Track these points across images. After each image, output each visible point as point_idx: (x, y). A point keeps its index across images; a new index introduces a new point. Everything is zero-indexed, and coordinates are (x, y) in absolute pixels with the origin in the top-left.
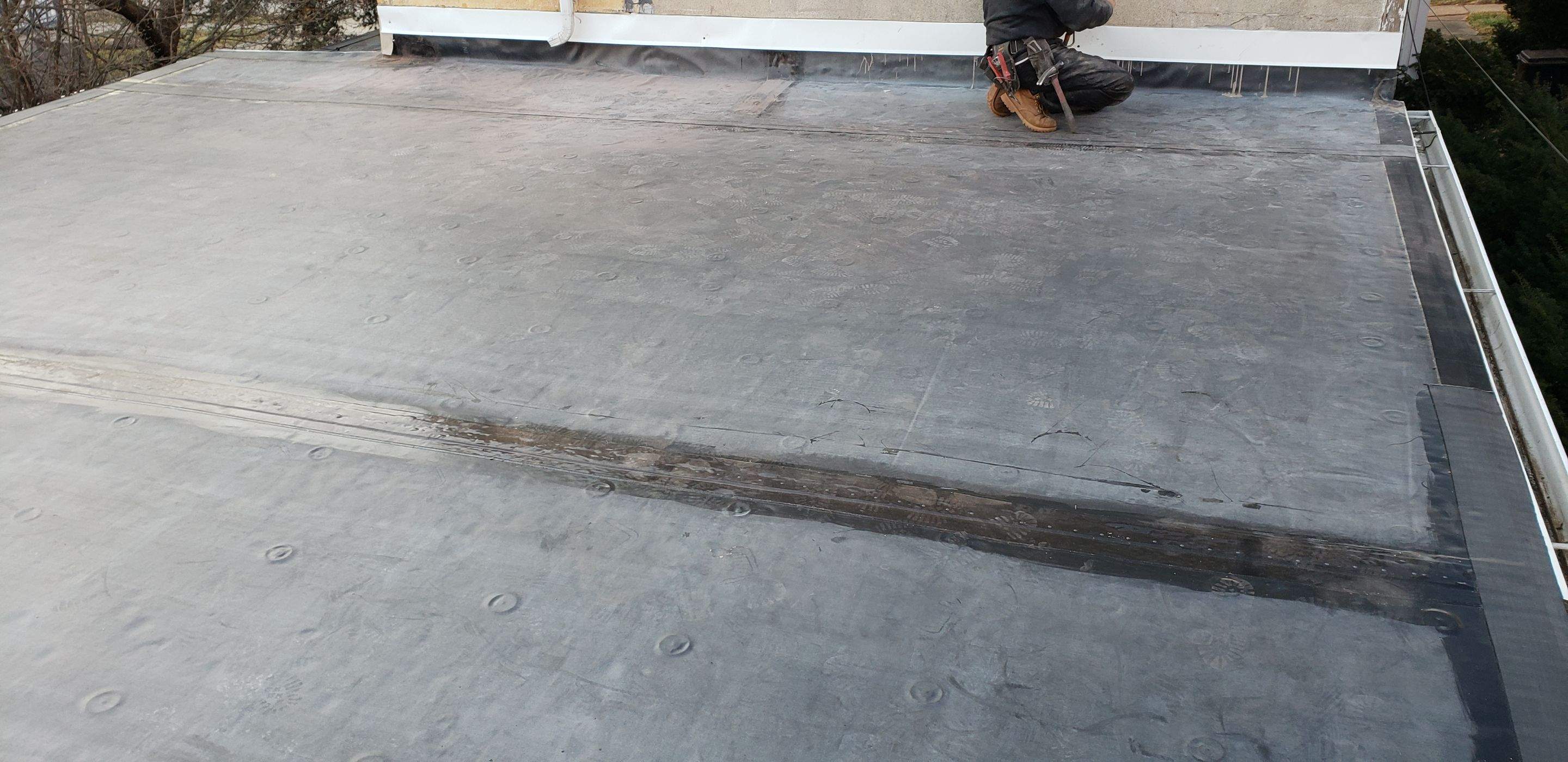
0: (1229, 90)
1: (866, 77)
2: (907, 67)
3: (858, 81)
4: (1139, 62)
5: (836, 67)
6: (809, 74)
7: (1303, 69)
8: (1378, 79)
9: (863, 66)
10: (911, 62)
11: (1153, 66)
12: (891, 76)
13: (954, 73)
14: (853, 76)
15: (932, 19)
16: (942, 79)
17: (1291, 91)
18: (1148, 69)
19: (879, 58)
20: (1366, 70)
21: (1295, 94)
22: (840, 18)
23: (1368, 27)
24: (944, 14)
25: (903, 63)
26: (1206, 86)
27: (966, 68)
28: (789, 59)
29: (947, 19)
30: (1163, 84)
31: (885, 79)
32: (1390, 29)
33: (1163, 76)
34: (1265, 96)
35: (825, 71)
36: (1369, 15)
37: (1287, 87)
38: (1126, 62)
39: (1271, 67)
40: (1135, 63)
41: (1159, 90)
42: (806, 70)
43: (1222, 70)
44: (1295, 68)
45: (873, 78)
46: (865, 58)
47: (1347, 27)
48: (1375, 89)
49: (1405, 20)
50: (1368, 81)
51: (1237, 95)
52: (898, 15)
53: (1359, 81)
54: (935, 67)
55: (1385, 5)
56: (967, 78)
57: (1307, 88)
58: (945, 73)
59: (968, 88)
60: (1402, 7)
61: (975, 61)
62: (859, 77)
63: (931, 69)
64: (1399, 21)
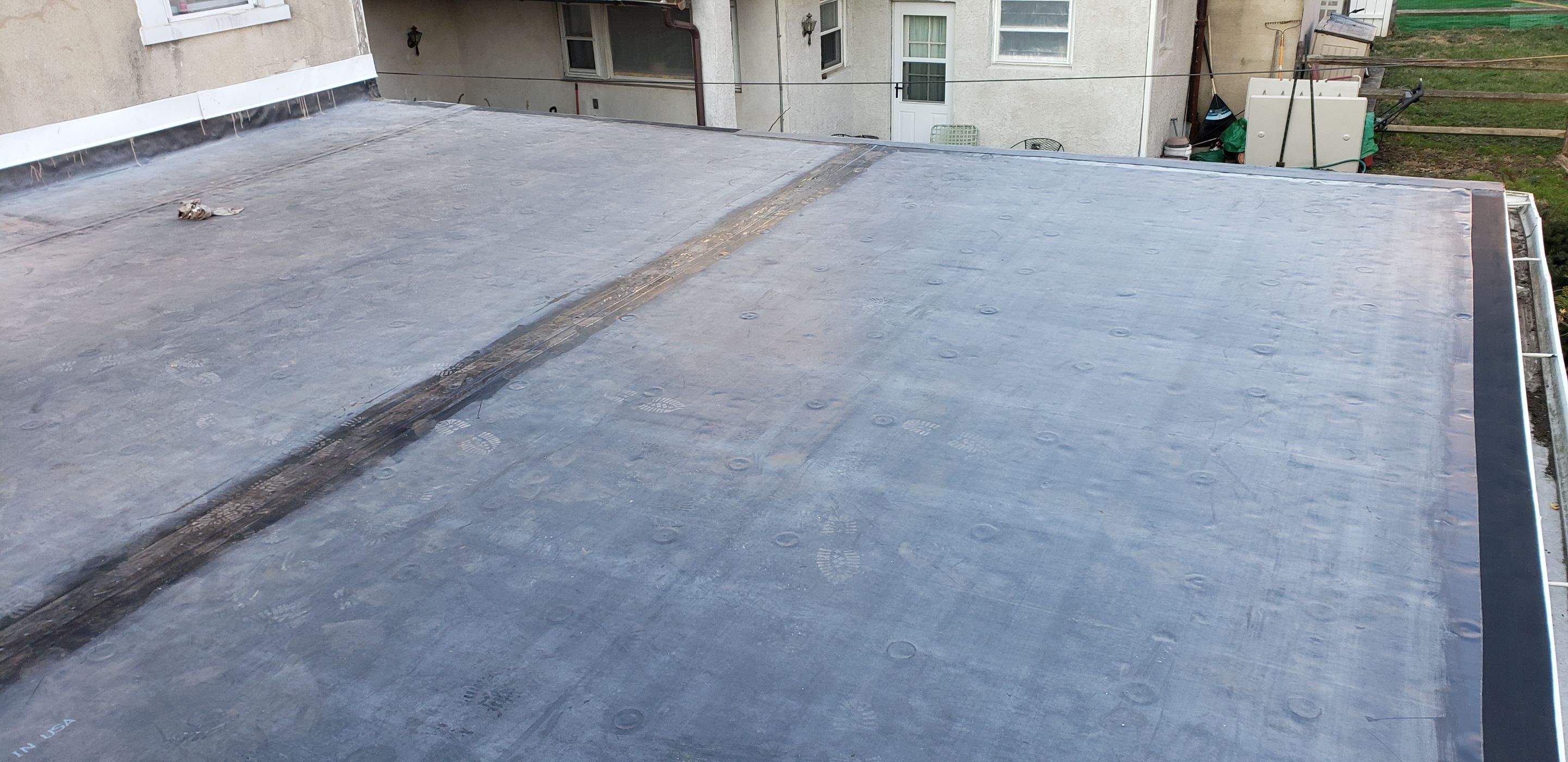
0: (302, 115)
1: (41, 184)
2: (76, 164)
3: (36, 190)
4: (245, 111)
5: (8, 183)
7: (335, 89)
8: (370, 86)
9: (34, 175)
10: (78, 159)
11: (255, 112)
12: (64, 176)
13: (117, 157)
14: (28, 187)
15: (83, 114)
16: (110, 166)
17: (332, 106)
18: (252, 114)
19: (46, 163)
20: (363, 82)
21: (336, 108)
23: (354, 54)
24: (92, 108)
25: (71, 161)
26: (290, 117)
27: (126, 149)
29: (96, 111)
30: (265, 123)
31: (59, 180)
32: (365, 53)
33: (263, 117)
34: (321, 112)
36: (352, 46)
37: (330, 104)
38: (237, 113)
39: (319, 93)
40: (242, 112)
41: (264, 129)
43: (294, 102)
44: (330, 90)
45: (48, 183)
46: (32, 167)
47: (344, 56)
48: (370, 93)
49: (368, 45)
50: (366, 88)
51: (309, 118)
52: (53, 118)
53: (362, 90)
54: (100, 156)
55: (357, 38)
56: (130, 159)
57: (340, 102)
58: (111, 160)
59: (137, 166)
60: (365, 37)
61: (132, 142)
62: (34, 186)
63: (98, 160)
64: (367, 47)
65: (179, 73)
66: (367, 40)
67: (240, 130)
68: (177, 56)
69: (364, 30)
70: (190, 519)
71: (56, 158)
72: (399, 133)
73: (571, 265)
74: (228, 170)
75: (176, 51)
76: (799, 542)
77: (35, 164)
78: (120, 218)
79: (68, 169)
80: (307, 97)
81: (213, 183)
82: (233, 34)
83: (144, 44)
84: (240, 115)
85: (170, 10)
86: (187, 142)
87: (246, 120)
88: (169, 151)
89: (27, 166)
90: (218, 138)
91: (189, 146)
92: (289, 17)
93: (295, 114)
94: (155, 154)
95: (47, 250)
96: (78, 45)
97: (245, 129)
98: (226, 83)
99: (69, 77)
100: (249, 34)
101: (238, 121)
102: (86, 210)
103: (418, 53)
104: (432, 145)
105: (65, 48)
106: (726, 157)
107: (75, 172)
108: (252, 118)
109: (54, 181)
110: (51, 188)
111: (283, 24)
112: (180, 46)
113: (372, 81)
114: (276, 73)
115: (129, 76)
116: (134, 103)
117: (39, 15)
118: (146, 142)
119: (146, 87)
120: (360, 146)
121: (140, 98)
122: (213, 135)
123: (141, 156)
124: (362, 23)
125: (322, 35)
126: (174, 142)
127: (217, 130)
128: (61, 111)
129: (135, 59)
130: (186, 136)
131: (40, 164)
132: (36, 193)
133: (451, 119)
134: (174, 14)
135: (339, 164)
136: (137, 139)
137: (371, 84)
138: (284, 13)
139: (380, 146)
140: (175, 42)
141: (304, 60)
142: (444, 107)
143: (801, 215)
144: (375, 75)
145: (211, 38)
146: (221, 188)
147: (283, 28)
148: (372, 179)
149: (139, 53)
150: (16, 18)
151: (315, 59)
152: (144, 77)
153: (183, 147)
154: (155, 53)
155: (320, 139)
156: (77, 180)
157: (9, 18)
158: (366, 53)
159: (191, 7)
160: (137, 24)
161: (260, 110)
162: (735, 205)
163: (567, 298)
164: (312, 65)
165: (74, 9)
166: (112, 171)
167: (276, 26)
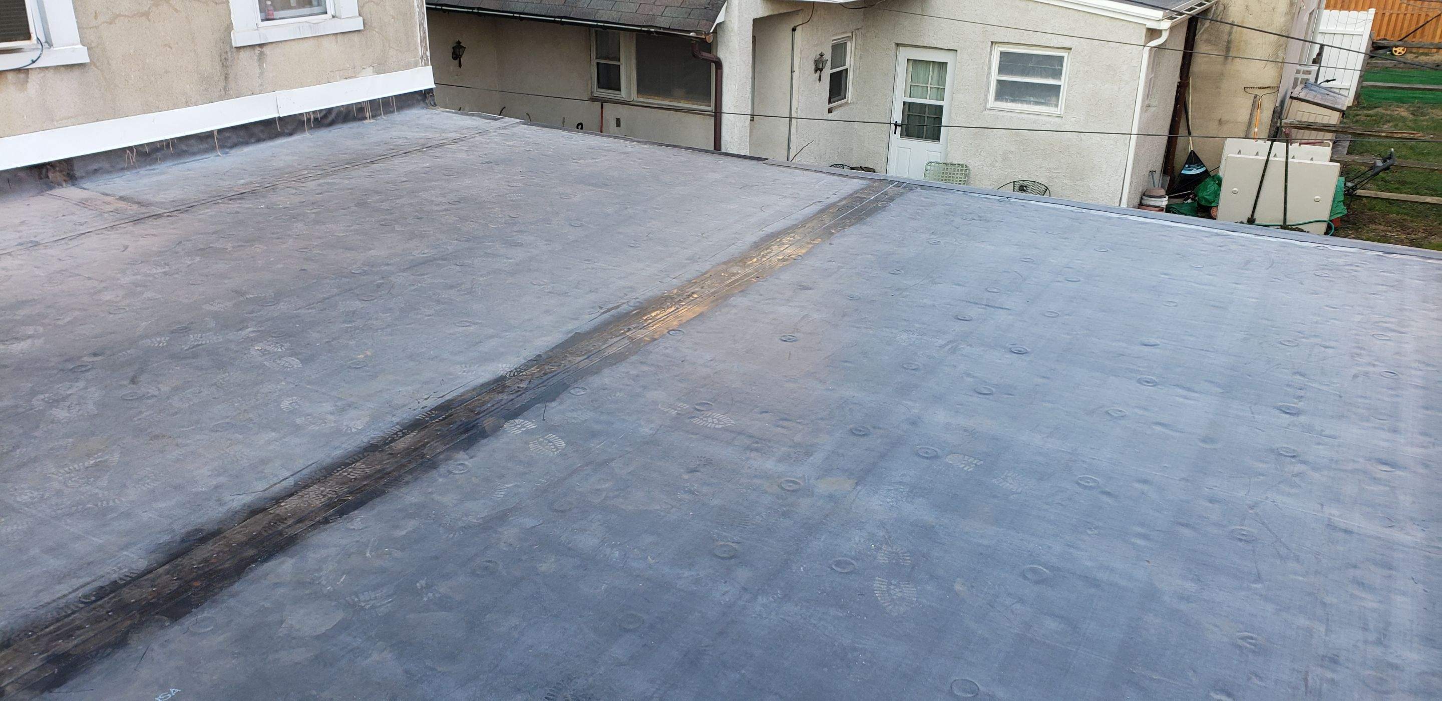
0: (365, 118)
1: (134, 167)
2: (165, 151)
3: (129, 173)
4: (316, 111)
5: (106, 165)
6: (82, 178)
7: (396, 96)
8: (427, 95)
9: (128, 158)
10: (169, 146)
11: (324, 112)
12: (155, 161)
13: (201, 147)
14: (123, 169)
15: (175, 107)
16: (194, 154)
17: (393, 112)
18: (322, 114)
19: (140, 148)
20: (421, 91)
21: (396, 113)
22: (98, 120)
23: (416, 65)
24: (184, 100)
25: (162, 148)
26: (355, 119)
27: (209, 140)
28: (57, 169)
29: (187, 104)
30: (332, 124)
31: (150, 165)
33: (330, 118)
34: (383, 117)
35: (96, 171)
36: (415, 58)
37: (391, 109)
38: (309, 113)
39: (382, 98)
40: (314, 112)
41: (331, 128)
42: (78, 174)
43: (360, 106)
44: (392, 97)
45: (140, 167)
46: (128, 151)
47: (407, 67)
48: (427, 101)
49: (429, 58)
50: (423, 97)
51: (372, 121)
52: (148, 108)
53: (420, 98)
54: (187, 145)
55: (420, 50)
56: (213, 149)
57: (400, 108)
58: (195, 149)
59: (218, 156)
60: (427, 50)
61: (216, 134)
62: (128, 169)
63: (184, 148)
64: (427, 59)
65: (262, 73)
66: (428, 54)
67: (311, 128)
68: (261, 57)
69: (426, 44)
70: (277, 500)
71: (148, 144)
72: (455, 141)
73: (620, 278)
74: (299, 165)
75: (262, 53)
76: (855, 569)
77: (130, 148)
78: (204, 203)
79: (159, 154)
80: (371, 102)
81: (286, 176)
82: (312, 41)
83: (234, 45)
84: (311, 114)
85: (259, 16)
86: (261, 135)
87: (316, 119)
88: (247, 143)
89: (124, 150)
90: (291, 134)
91: (264, 140)
92: (362, 28)
93: (360, 116)
94: (234, 146)
95: (139, 229)
96: (177, 43)
97: (315, 127)
98: (302, 85)
99: (166, 72)
100: (325, 42)
101: (309, 120)
102: (173, 194)
103: (460, 65)
104: (486, 154)
105: (166, 45)
106: (757, 184)
107: (164, 159)
108: (321, 118)
109: (146, 166)
110: (143, 171)
111: (356, 34)
112: (265, 49)
113: (430, 91)
114: (346, 78)
115: (219, 74)
116: (221, 98)
117: (146, 14)
118: (227, 134)
119: (232, 85)
120: (419, 150)
121: (226, 94)
122: (286, 131)
123: (222, 147)
124: (425, 38)
125: (389, 46)
126: (252, 135)
127: (290, 128)
128: (157, 102)
129: (225, 59)
130: (262, 131)
131: (134, 149)
132: (128, 175)
133: (502, 131)
134: (262, 20)
135: (401, 166)
136: (220, 131)
137: (428, 93)
138: (358, 24)
139: (438, 152)
140: (261, 45)
141: (371, 68)
142: (496, 119)
143: (831, 244)
144: (433, 86)
145: (293, 43)
146: (294, 181)
147: (356, 38)
148: (433, 183)
149: (229, 54)
150: (125, 16)
151: (381, 67)
152: (231, 76)
153: (259, 140)
154: (243, 54)
155: (382, 141)
156: (165, 165)
157: (120, 15)
158: (426, 65)
159: (277, 14)
160: (229, 27)
161: (330, 111)
162: (769, 230)
163: (619, 310)
164: (379, 73)
165: (176, 11)
166: (196, 159)
167: (350, 35)
